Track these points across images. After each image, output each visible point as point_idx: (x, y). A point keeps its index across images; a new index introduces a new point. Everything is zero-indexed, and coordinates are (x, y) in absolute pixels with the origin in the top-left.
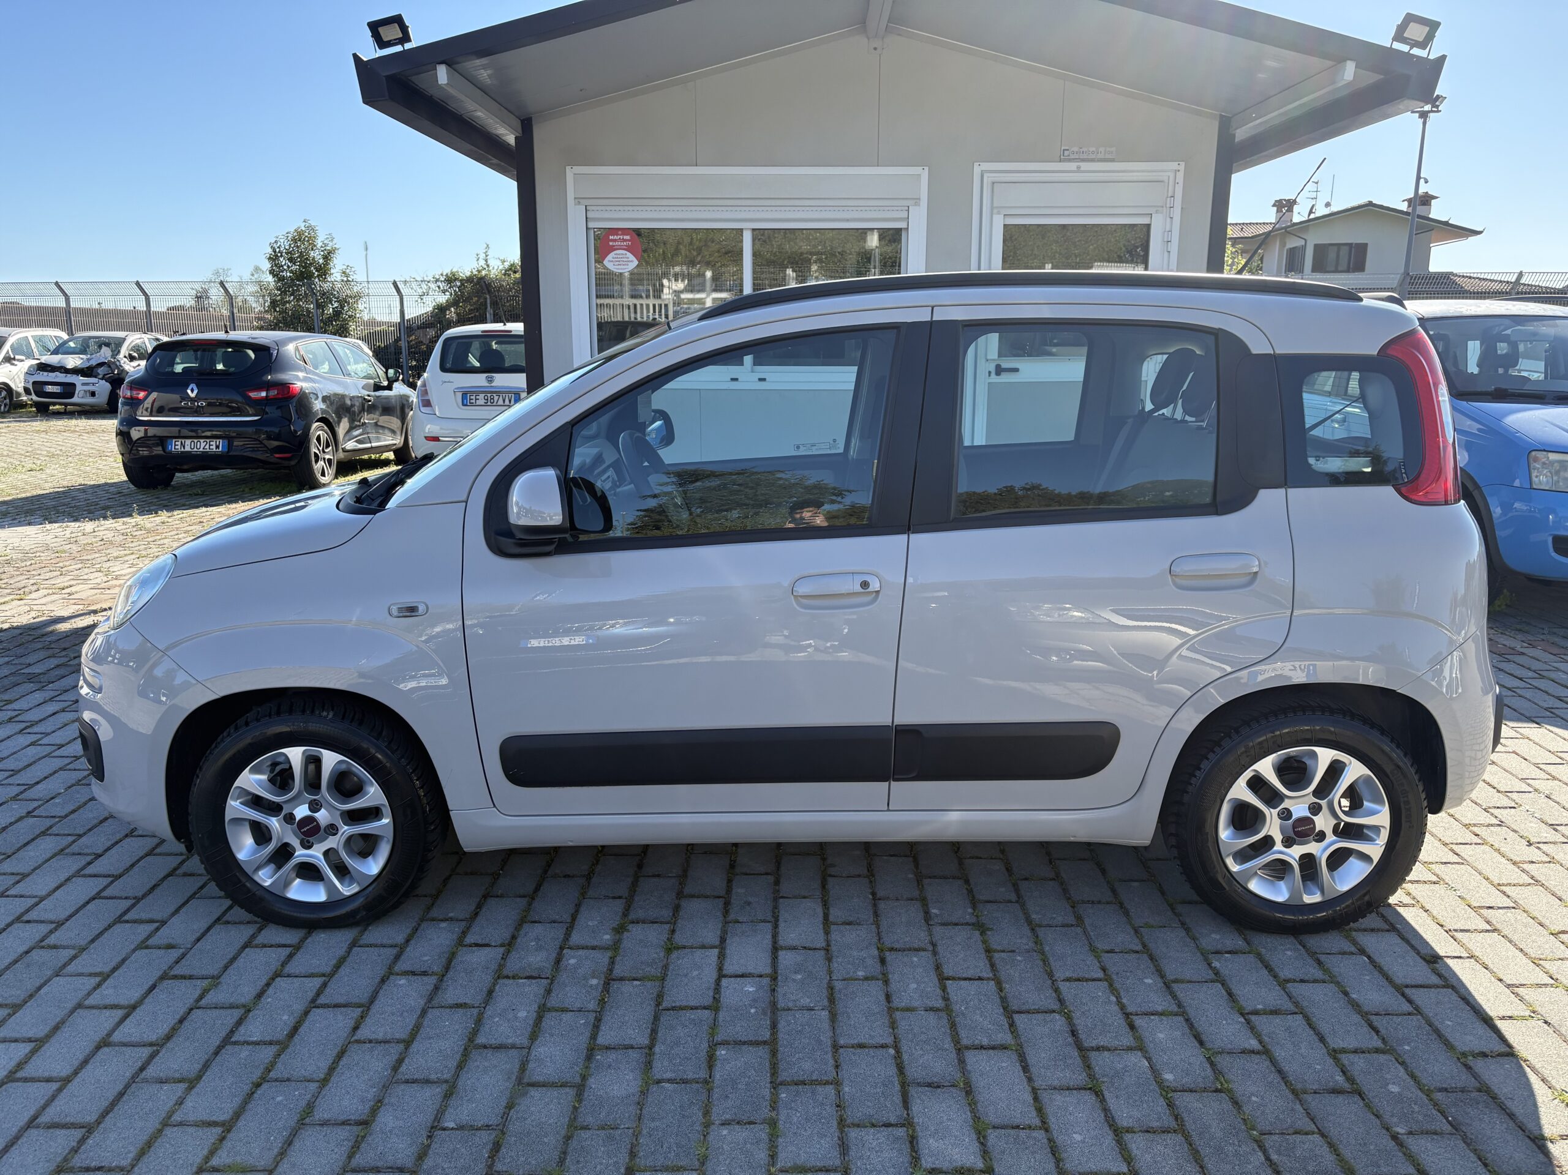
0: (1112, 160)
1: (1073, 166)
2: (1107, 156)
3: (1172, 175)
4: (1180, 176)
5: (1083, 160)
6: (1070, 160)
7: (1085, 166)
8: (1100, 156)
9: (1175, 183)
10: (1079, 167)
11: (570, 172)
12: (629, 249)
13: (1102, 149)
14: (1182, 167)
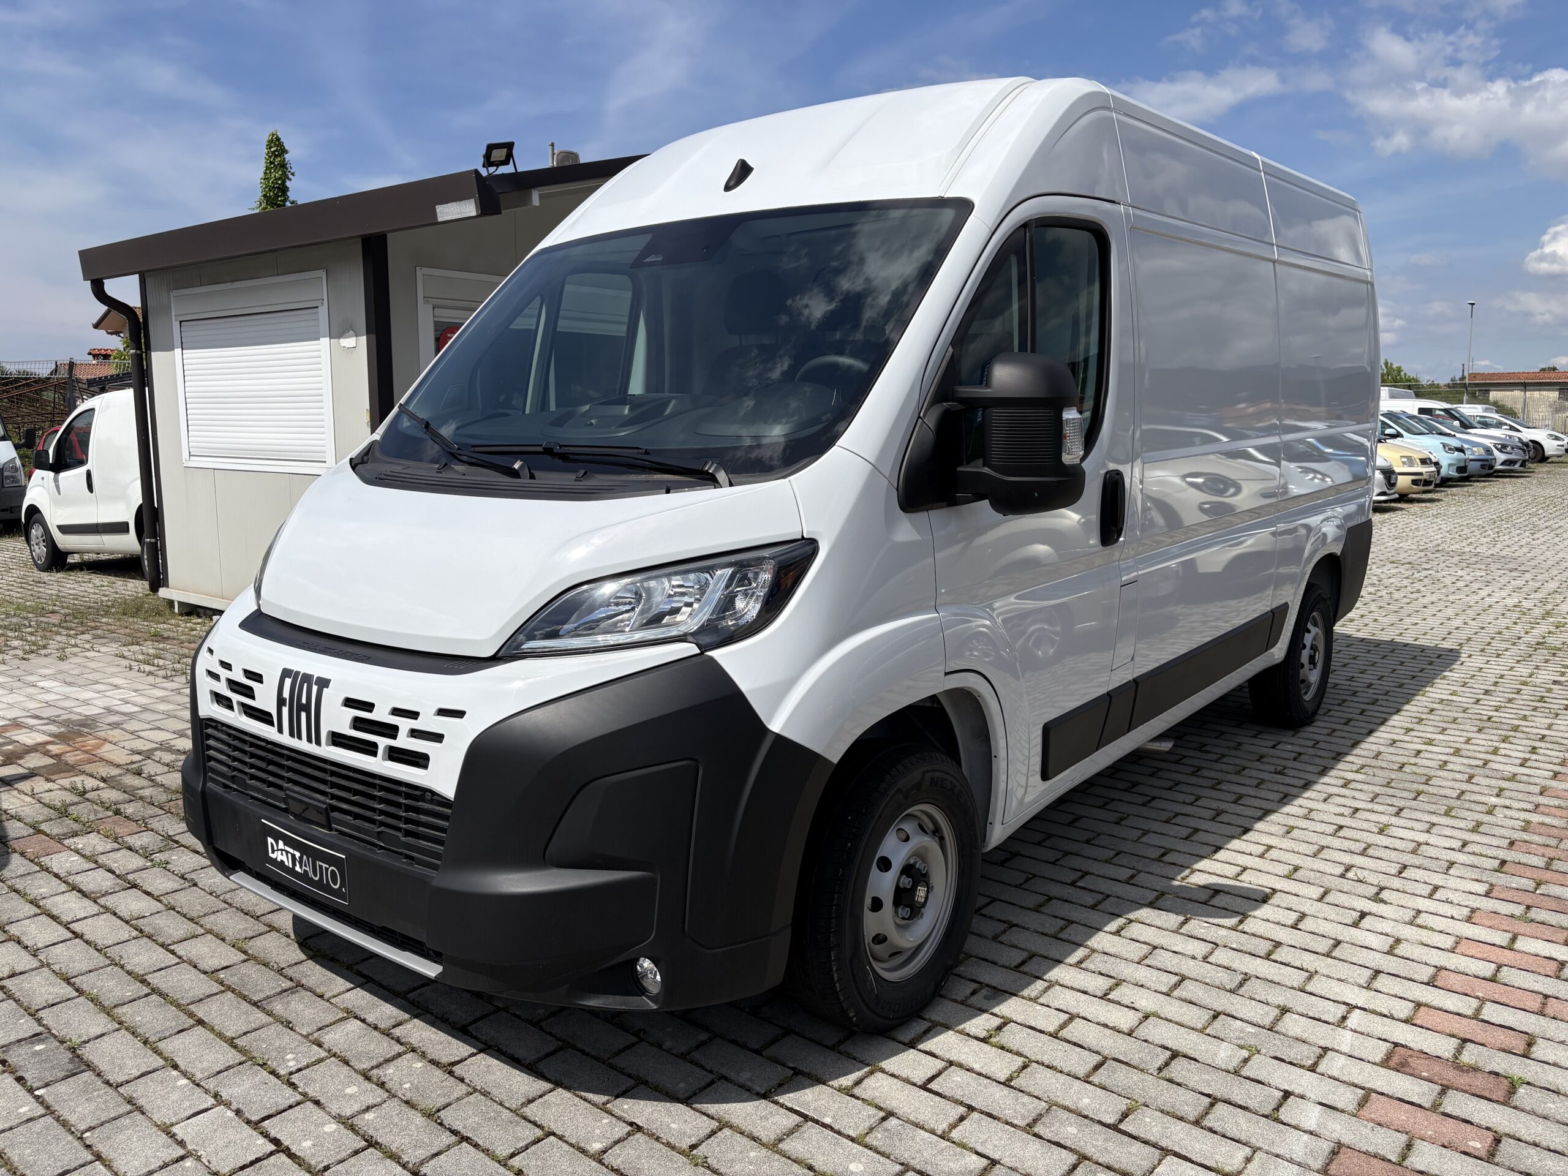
11: (420, 272)
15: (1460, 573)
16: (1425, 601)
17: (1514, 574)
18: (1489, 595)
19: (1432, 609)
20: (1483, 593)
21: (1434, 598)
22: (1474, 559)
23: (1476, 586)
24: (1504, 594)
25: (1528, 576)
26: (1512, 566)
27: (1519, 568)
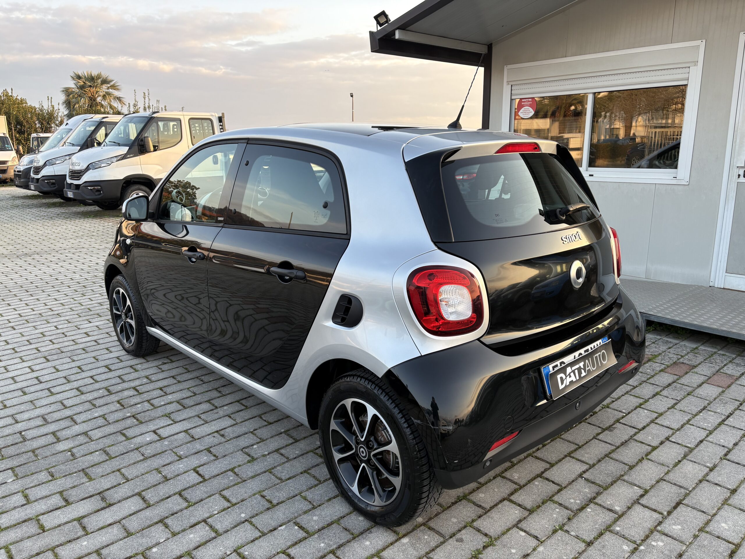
12: (530, 106)
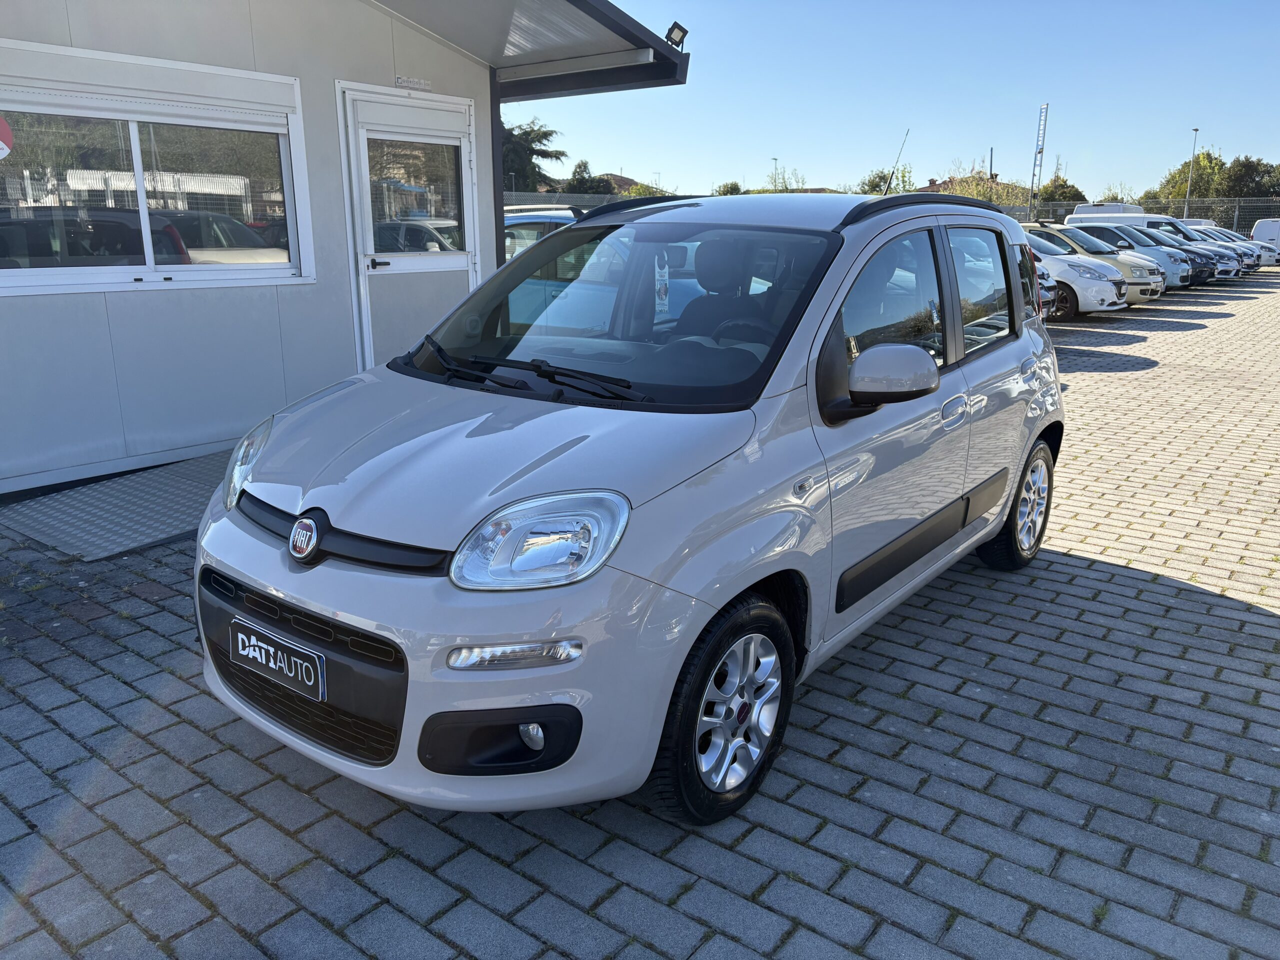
0: (430, 91)
1: (405, 92)
2: (427, 88)
3: (467, 108)
4: (472, 108)
5: (411, 89)
6: (402, 87)
7: (414, 93)
8: (422, 87)
9: (470, 115)
10: (409, 94)
13: (422, 81)
14: (473, 103)
15: (1189, 392)
16: (1151, 429)
17: (1243, 393)
18: (1220, 421)
19: (1161, 442)
20: (1215, 418)
21: (1161, 425)
22: (1201, 374)
23: (1205, 408)
24: (1236, 418)
25: (1256, 396)
26: (1237, 383)
27: (1248, 386)
